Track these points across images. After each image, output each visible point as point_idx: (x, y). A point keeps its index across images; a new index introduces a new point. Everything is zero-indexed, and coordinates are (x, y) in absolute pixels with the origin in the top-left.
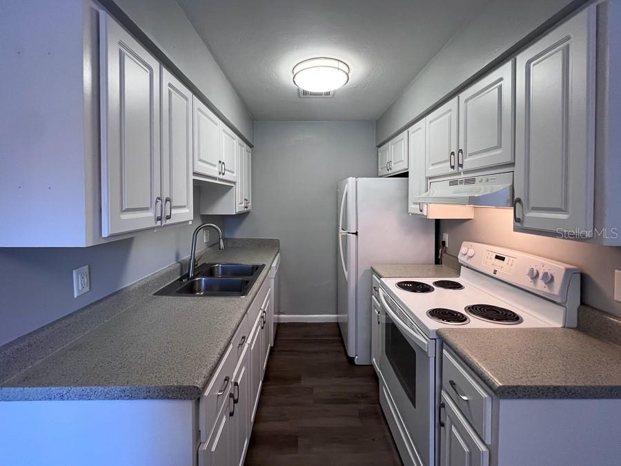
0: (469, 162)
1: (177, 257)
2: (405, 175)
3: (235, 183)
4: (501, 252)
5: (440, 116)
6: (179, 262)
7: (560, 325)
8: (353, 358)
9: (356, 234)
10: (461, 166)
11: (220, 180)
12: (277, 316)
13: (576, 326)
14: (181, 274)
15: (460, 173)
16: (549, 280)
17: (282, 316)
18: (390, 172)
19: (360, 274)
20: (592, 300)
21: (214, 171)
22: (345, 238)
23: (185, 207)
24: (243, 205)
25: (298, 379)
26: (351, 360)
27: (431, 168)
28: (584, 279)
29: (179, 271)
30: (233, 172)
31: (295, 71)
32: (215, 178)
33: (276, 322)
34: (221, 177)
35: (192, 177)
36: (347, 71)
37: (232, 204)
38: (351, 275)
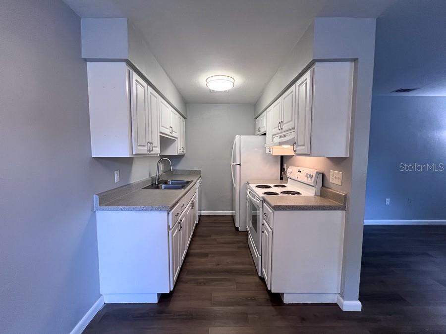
0: (285, 127)
1: (150, 175)
2: (265, 134)
3: (177, 138)
4: (300, 169)
5: (276, 105)
6: (152, 177)
7: (314, 195)
8: (238, 228)
9: (240, 165)
10: (282, 129)
11: (171, 136)
12: (200, 212)
13: (319, 195)
14: (152, 182)
15: (282, 133)
16: (311, 177)
17: (202, 212)
18: (260, 132)
19: (242, 185)
20: (326, 185)
21: (168, 132)
22: (234, 167)
23: (156, 147)
24: (181, 150)
25: (211, 236)
26: (237, 229)
27: (274, 130)
28: (323, 175)
29: (151, 181)
30: (176, 132)
31: (208, 81)
32: (168, 135)
33: (199, 214)
34: (171, 134)
35: (159, 134)
36: (233, 81)
37: (175, 149)
38: (237, 186)
